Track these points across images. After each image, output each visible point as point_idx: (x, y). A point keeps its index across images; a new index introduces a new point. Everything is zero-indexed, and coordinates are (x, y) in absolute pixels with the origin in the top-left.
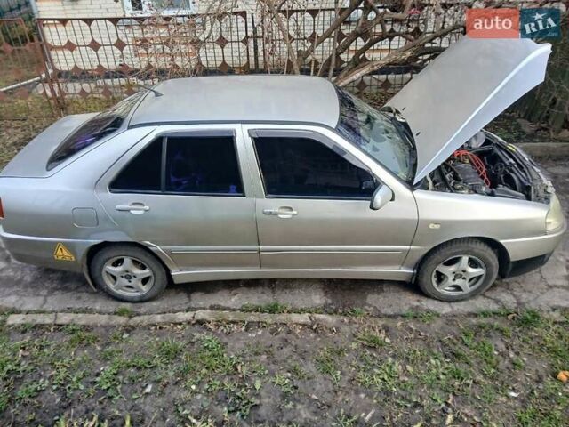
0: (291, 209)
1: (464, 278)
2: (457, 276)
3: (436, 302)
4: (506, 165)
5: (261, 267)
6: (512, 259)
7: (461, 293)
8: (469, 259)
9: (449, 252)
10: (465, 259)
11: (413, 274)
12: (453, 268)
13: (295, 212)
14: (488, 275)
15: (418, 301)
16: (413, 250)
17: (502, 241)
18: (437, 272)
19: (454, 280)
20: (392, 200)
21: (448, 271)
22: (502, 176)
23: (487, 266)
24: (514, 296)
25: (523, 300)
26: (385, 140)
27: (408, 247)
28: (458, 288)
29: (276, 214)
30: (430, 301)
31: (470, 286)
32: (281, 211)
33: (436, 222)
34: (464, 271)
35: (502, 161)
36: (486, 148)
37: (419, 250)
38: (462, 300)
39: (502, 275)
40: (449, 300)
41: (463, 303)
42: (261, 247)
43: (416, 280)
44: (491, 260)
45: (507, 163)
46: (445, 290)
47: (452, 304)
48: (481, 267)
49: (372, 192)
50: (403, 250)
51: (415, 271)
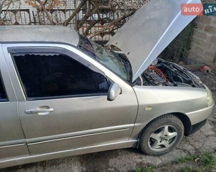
0: (48, 107)
1: (166, 140)
2: (162, 139)
3: (151, 157)
4: (173, 72)
5: (30, 154)
6: (192, 124)
7: (165, 149)
8: (169, 127)
9: (157, 125)
10: (166, 127)
11: (137, 142)
12: (159, 135)
13: (52, 109)
14: (179, 136)
15: (141, 158)
16: (136, 126)
17: (187, 114)
18: (151, 138)
19: (161, 142)
20: (121, 93)
21: (157, 137)
22: (172, 78)
23: (179, 130)
24: (192, 145)
25: (197, 147)
26: (108, 61)
27: (133, 125)
28: (163, 146)
29: (36, 112)
30: (147, 157)
31: (169, 144)
32: (39, 109)
33: (149, 106)
34: (166, 136)
35: (170, 70)
36: (159, 65)
37: (140, 125)
38: (166, 153)
39: (186, 134)
40: (159, 155)
41: (167, 155)
42: (27, 140)
43: (140, 145)
44: (181, 126)
45: (173, 70)
46: (156, 149)
47: (160, 157)
48: (175, 131)
49: (108, 90)
50: (130, 127)
51: (139, 140)
